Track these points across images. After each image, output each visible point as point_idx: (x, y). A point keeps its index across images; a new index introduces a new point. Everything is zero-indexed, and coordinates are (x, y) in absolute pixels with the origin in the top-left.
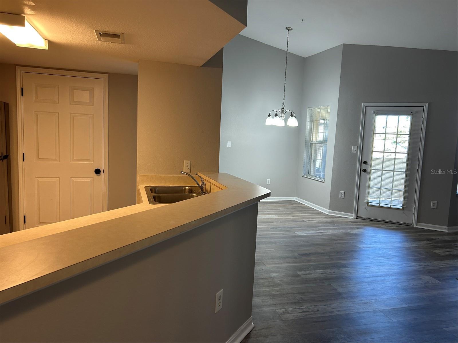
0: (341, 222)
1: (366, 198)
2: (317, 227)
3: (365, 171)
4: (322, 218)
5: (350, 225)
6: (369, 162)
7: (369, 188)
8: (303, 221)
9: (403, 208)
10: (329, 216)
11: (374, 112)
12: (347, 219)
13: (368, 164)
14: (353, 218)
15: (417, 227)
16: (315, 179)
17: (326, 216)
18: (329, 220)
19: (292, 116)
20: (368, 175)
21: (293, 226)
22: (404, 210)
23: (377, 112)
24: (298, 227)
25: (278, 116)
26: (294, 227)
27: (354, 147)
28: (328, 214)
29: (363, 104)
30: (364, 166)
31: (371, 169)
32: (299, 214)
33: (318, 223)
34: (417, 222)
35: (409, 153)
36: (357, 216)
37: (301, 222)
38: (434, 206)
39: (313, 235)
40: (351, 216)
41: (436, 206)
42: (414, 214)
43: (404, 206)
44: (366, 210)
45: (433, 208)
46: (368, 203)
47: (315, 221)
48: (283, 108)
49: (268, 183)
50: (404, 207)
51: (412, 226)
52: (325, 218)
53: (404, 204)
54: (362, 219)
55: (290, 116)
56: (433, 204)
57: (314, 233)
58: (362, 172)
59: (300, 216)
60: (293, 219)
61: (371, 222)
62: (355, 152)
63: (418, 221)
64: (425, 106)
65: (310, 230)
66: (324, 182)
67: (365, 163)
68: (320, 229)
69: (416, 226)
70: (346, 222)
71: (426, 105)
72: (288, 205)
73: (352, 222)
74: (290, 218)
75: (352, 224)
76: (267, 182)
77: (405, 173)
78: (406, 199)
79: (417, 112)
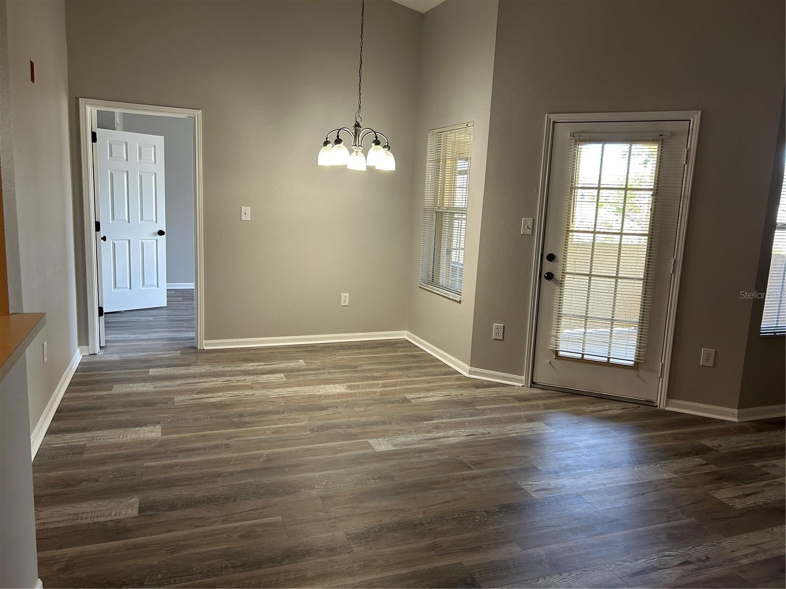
0: (494, 400)
1: (553, 341)
2: (432, 419)
3: (550, 276)
4: (451, 387)
5: (512, 409)
6: (559, 256)
7: (559, 316)
8: (405, 400)
9: (637, 365)
10: (470, 382)
11: (572, 135)
12: (508, 389)
13: (558, 262)
14: (523, 386)
15: (667, 409)
16: (442, 294)
17: (464, 380)
18: (466, 394)
19: (377, 142)
20: (556, 287)
21: (372, 419)
22: (637, 369)
23: (582, 134)
24: (384, 423)
25: (342, 144)
26: (374, 423)
27: (525, 222)
28: (467, 375)
29: (548, 116)
30: (548, 266)
31: (564, 273)
32: (400, 376)
33: (438, 404)
34: (667, 398)
35: (652, 235)
36: (532, 382)
37: (398, 405)
38: (707, 360)
39: (412, 450)
40: (518, 382)
41: (712, 361)
42: (661, 379)
43: (638, 359)
44: (551, 367)
45: (708, 364)
46: (557, 352)
47: (431, 399)
48: (357, 125)
49: (345, 301)
50: (638, 363)
51: (657, 406)
52: (460, 387)
53: (638, 356)
54: (544, 388)
55: (373, 145)
56: (705, 356)
57: (420, 442)
58: (543, 279)
59: (401, 384)
60: (383, 394)
61: (565, 396)
62: (529, 232)
63: (671, 395)
64: (692, 119)
65: (410, 433)
66: (460, 302)
67: (551, 258)
68: (437, 427)
69: (666, 406)
70: (504, 399)
71: (696, 118)
72: (386, 352)
73: (520, 399)
74: (375, 393)
75: (517, 404)
76: (343, 299)
77: (642, 282)
78: (644, 343)
79: (673, 134)
